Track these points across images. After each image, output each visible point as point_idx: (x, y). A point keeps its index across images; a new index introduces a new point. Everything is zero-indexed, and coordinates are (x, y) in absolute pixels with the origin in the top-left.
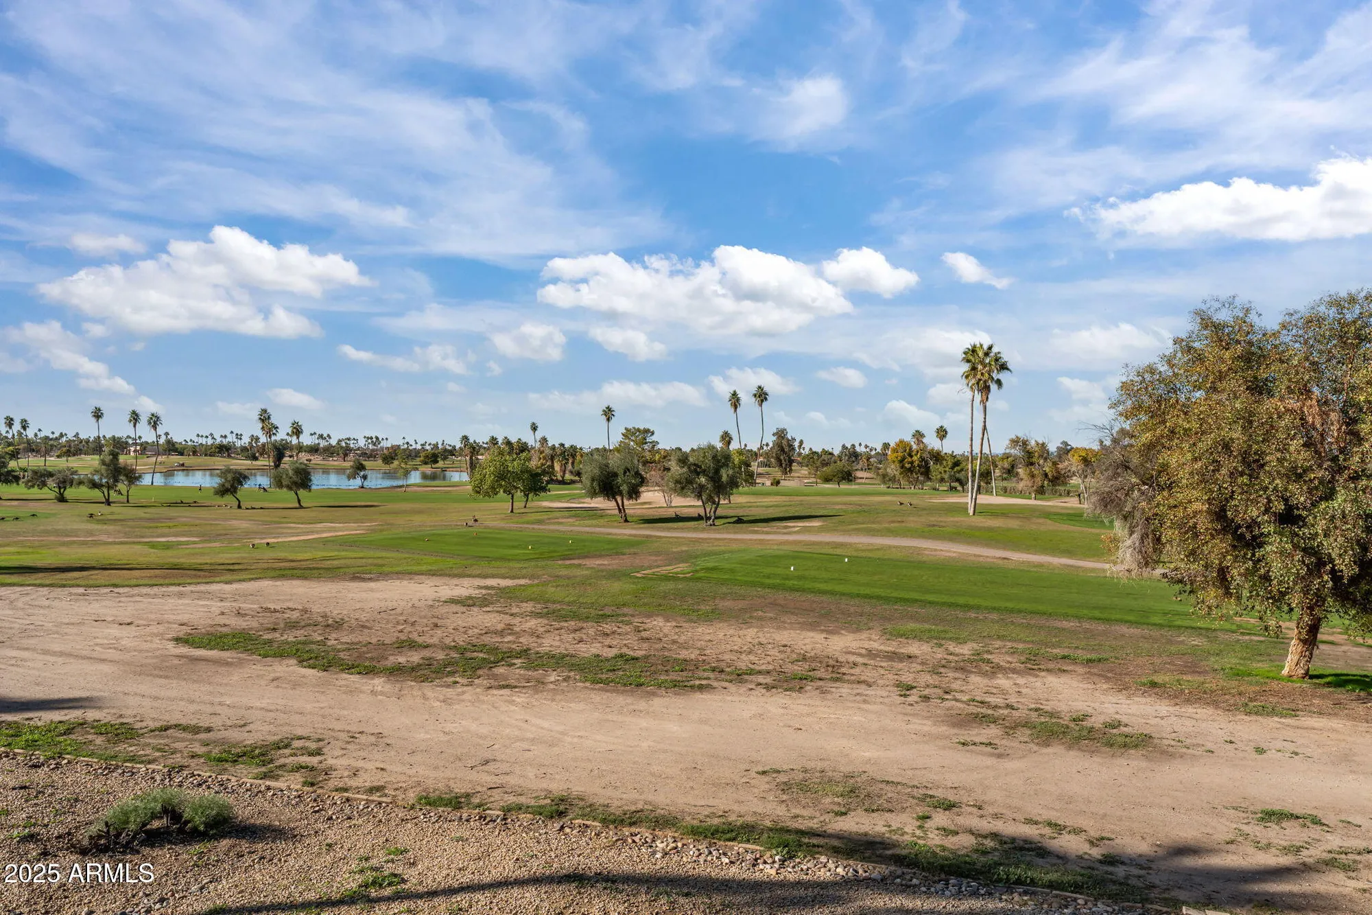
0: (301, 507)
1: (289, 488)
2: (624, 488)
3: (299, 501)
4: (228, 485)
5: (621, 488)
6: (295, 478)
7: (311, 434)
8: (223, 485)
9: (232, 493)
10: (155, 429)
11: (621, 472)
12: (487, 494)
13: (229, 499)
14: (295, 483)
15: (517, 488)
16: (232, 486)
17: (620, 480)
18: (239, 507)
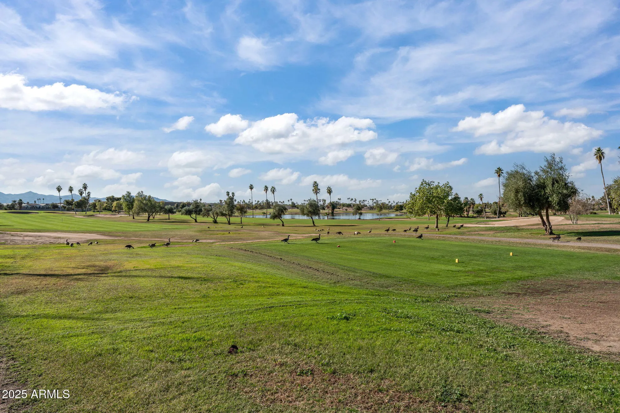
0: (314, 226)
1: (308, 215)
2: (554, 199)
3: (313, 222)
4: (276, 214)
5: (550, 199)
6: (310, 209)
7: (348, 199)
8: (275, 214)
9: (279, 218)
10: (274, 193)
11: (549, 183)
12: (417, 214)
13: (277, 221)
14: (310, 212)
15: (440, 210)
16: (279, 214)
17: (548, 191)
18: (283, 225)
